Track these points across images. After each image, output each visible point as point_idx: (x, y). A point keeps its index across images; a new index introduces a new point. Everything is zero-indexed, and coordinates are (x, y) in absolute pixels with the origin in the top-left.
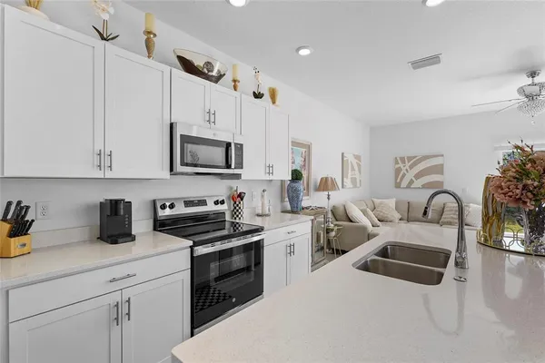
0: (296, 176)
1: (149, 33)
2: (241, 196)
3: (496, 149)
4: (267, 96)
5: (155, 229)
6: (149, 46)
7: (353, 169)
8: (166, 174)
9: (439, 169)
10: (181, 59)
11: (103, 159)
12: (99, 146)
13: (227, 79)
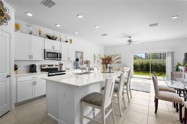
0: (77, 60)
1: (40, 31)
2: (62, 64)
3: (132, 53)
4: (69, 41)
5: (41, 71)
6: (40, 34)
7: (98, 58)
8: (44, 60)
9: (119, 58)
10: (47, 36)
11: (31, 57)
12: (30, 54)
13: (58, 39)
